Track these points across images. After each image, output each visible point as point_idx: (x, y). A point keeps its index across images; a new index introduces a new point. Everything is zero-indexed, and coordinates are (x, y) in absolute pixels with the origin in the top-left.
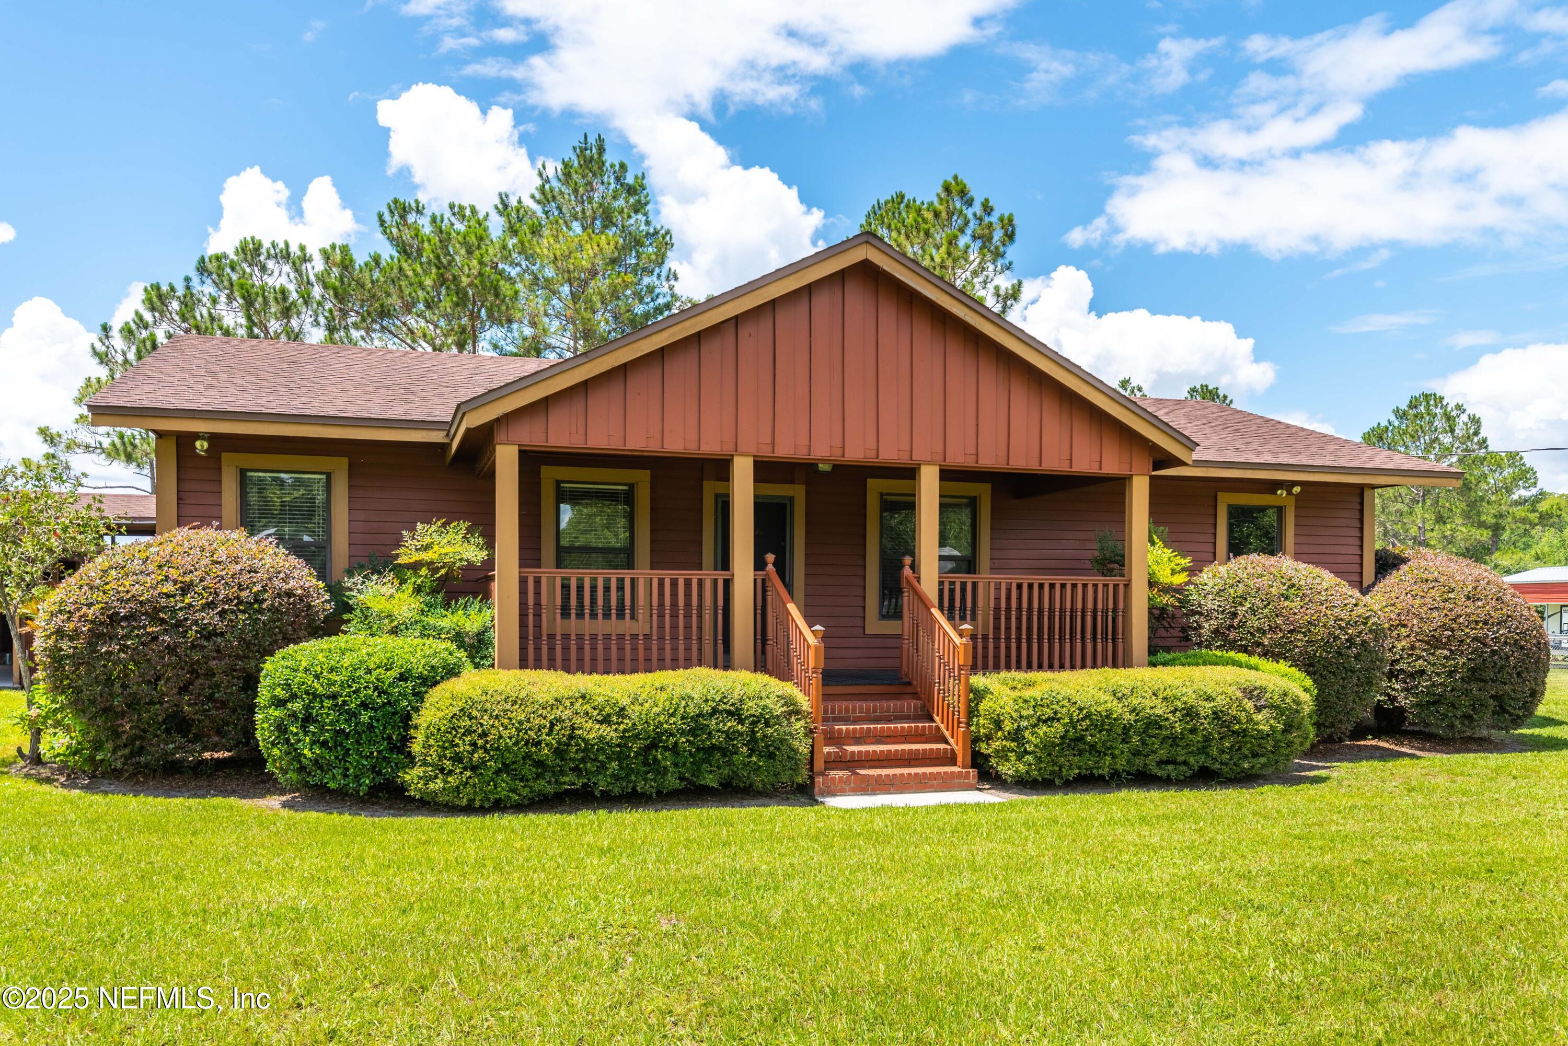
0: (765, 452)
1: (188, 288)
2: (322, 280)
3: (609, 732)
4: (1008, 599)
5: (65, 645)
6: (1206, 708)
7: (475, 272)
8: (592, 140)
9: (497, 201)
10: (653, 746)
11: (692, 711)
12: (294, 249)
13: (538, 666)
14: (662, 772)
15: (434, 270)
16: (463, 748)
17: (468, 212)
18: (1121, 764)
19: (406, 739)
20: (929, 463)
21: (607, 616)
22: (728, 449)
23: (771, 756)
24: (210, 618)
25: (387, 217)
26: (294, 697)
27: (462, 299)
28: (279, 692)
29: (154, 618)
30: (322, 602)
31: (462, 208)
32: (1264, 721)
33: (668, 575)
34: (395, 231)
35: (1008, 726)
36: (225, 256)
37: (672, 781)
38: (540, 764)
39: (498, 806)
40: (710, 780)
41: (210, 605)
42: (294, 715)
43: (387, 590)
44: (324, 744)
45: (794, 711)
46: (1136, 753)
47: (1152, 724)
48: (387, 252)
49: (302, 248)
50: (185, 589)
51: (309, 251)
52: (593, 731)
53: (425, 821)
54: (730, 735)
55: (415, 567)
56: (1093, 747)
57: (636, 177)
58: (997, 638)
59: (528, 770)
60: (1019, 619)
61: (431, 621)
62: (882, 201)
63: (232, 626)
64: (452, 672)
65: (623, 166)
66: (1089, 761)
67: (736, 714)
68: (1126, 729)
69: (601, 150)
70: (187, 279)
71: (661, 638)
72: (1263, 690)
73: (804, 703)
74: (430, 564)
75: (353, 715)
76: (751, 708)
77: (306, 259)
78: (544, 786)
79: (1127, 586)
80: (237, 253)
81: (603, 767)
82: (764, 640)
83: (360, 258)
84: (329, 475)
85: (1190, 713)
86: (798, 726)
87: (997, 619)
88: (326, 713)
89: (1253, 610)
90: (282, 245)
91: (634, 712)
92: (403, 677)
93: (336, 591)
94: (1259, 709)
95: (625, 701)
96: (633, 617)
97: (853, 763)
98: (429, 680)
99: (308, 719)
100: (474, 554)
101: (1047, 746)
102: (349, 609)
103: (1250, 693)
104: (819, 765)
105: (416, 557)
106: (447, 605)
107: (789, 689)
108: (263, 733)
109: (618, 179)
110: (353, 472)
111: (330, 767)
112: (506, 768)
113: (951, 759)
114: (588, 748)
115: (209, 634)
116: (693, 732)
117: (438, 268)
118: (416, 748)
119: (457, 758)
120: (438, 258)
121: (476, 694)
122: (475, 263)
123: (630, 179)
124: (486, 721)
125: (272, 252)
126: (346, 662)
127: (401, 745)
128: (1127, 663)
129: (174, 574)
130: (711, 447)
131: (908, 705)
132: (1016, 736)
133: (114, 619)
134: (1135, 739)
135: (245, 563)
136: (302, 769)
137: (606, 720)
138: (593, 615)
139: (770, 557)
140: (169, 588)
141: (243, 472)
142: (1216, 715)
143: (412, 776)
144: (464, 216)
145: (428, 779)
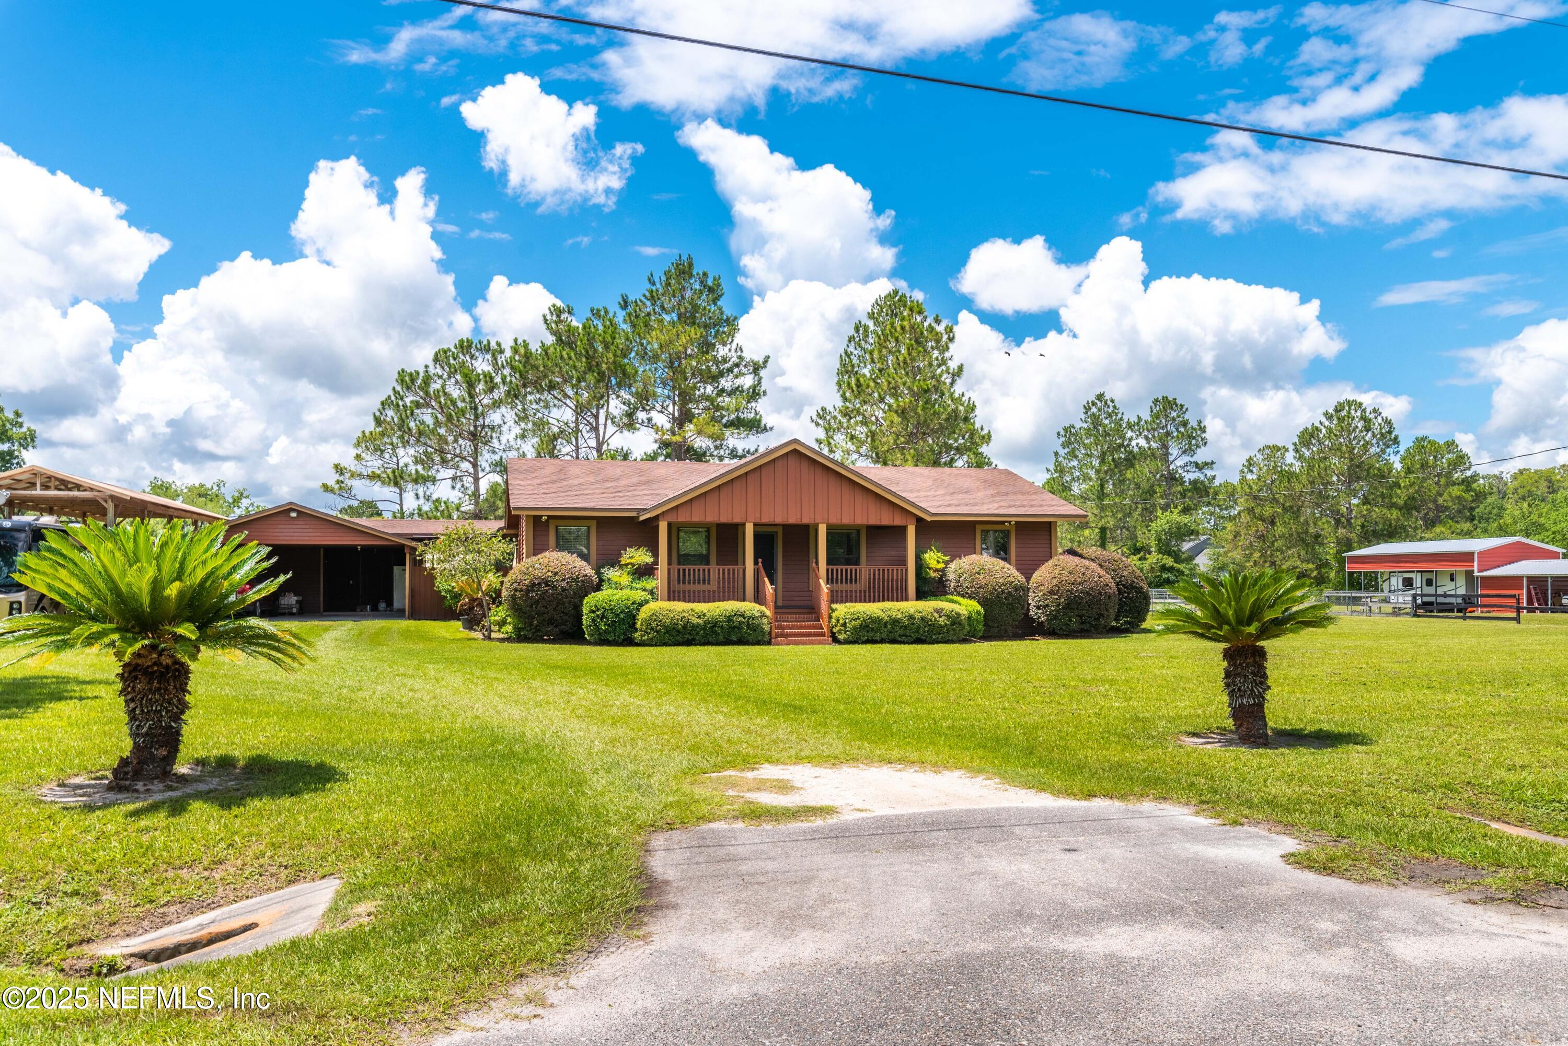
0: (758, 521)
1: (427, 372)
2: (510, 364)
3: (700, 621)
4: (874, 575)
5: (518, 594)
6: (917, 616)
7: (611, 360)
8: (684, 258)
9: (620, 300)
10: (715, 626)
11: (728, 614)
12: (493, 344)
13: (674, 600)
14: (717, 634)
15: (584, 359)
16: (654, 625)
17: (602, 313)
18: (884, 636)
19: (635, 624)
20: (823, 523)
21: (694, 583)
22: (743, 520)
23: (755, 630)
24: (564, 584)
25: (549, 317)
26: (598, 610)
27: (602, 377)
28: (593, 608)
29: (547, 585)
30: (595, 579)
31: (598, 311)
32: (942, 621)
33: (721, 567)
34: (554, 326)
35: (841, 621)
36: (449, 350)
37: (721, 638)
38: (678, 631)
39: (665, 644)
40: (734, 638)
41: (564, 580)
42: (598, 616)
43: (618, 574)
44: (609, 625)
45: (764, 615)
46: (891, 632)
47: (896, 621)
48: (550, 340)
49: (499, 344)
50: (556, 574)
51: (503, 346)
52: (695, 620)
53: (640, 648)
54: (740, 623)
55: (627, 565)
56: (873, 629)
57: (715, 279)
58: (869, 592)
59: (674, 633)
60: (879, 583)
61: (634, 585)
62: (883, 296)
63: (570, 587)
64: (647, 602)
65: (705, 274)
66: (871, 634)
67: (743, 616)
68: (886, 623)
69: (691, 265)
70: (427, 366)
71: (719, 592)
72: (943, 609)
73: (768, 613)
74: (633, 565)
75: (618, 615)
76: (748, 614)
77: (502, 352)
78: (679, 638)
79: (907, 570)
80: (456, 347)
81: (698, 633)
82: (758, 592)
83: (535, 347)
84: (589, 528)
85: (911, 617)
86: (765, 620)
87: (869, 583)
88: (609, 614)
89: (966, 580)
90: (485, 342)
91: (708, 615)
92: (633, 603)
93: (599, 573)
94: (940, 617)
95: (705, 611)
96: (709, 583)
97: (787, 636)
98: (641, 605)
99: (603, 617)
100: (649, 559)
101: (855, 628)
102: (603, 581)
103: (937, 611)
104: (773, 635)
105: (629, 561)
106: (639, 579)
107: (763, 608)
108: (585, 620)
109: (702, 282)
110: (598, 527)
111: (610, 633)
112: (667, 632)
113: (823, 635)
114: (693, 626)
115: (564, 589)
116: (728, 621)
117: (587, 358)
118: (638, 626)
119: (652, 629)
120: (587, 352)
121: (657, 609)
122: (611, 355)
123: (710, 282)
124: (661, 617)
125: (479, 346)
126: (615, 598)
127: (633, 626)
128: (907, 600)
129: (551, 569)
130: (737, 520)
131: (813, 616)
132: (844, 625)
133: (534, 585)
134: (889, 627)
135: (572, 565)
136: (600, 634)
137: (699, 617)
138: (689, 583)
139: (760, 560)
140: (550, 574)
141: (557, 527)
142: (922, 619)
143: (637, 635)
144: (600, 316)
145: (642, 636)
